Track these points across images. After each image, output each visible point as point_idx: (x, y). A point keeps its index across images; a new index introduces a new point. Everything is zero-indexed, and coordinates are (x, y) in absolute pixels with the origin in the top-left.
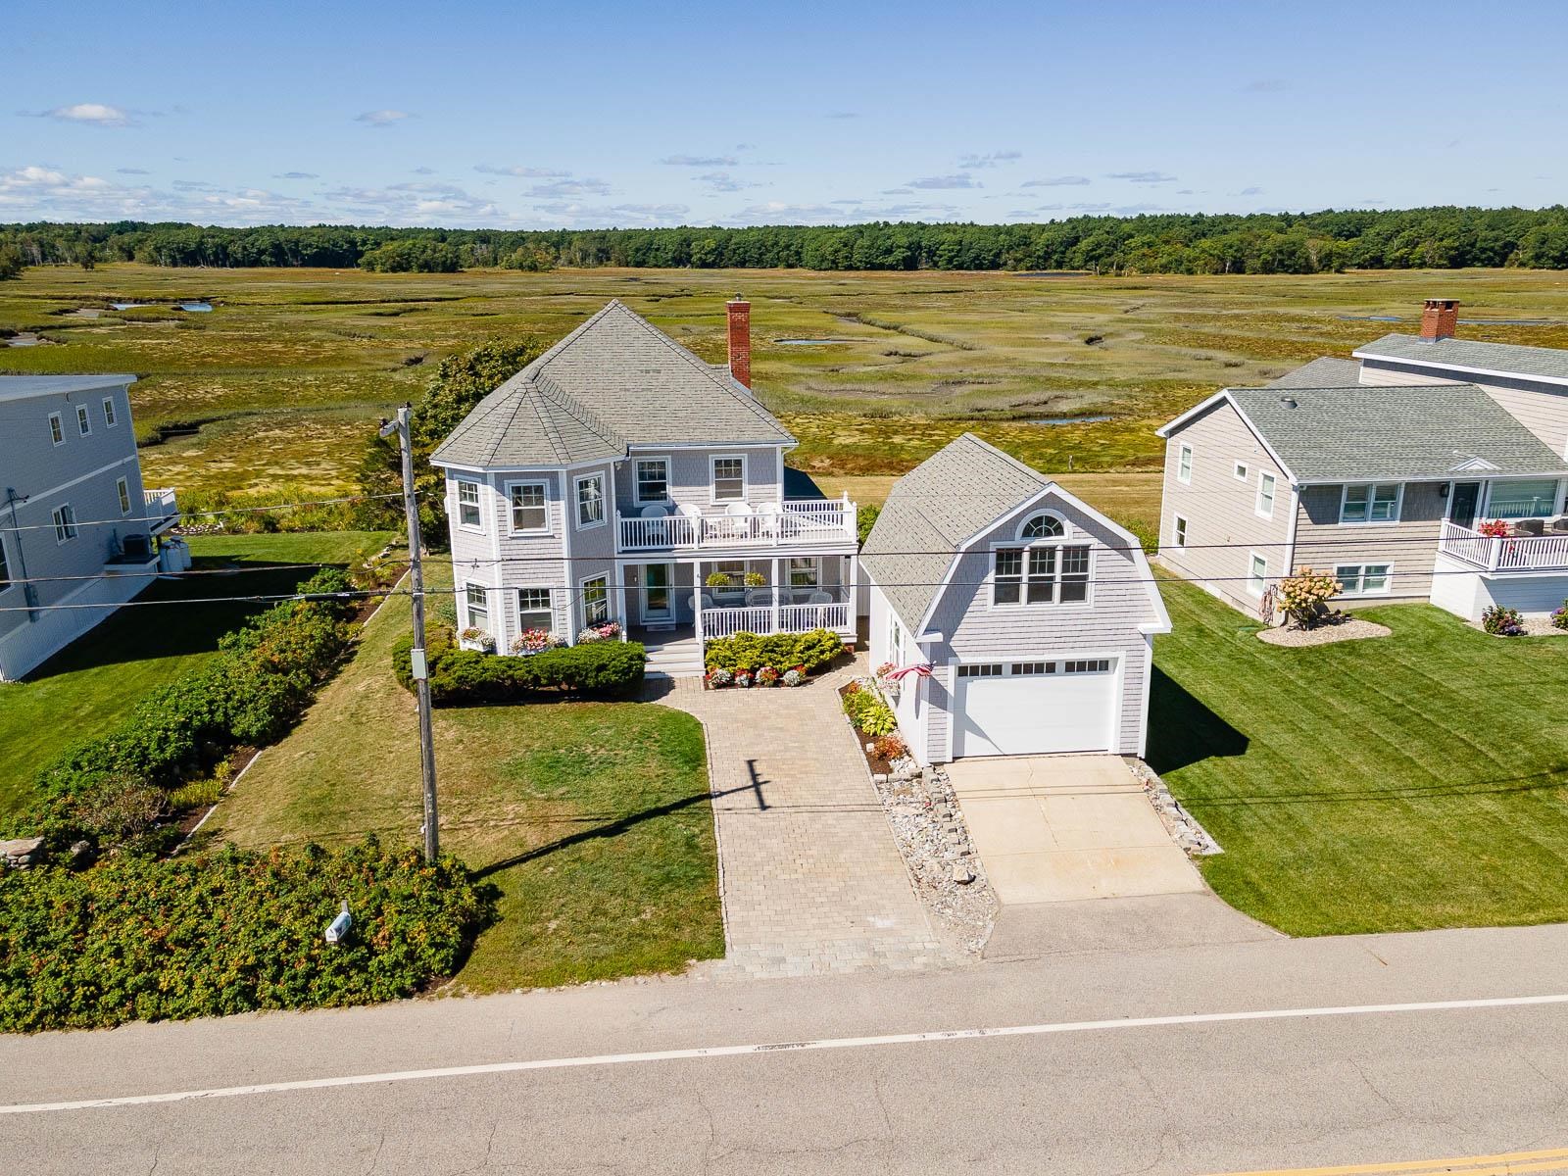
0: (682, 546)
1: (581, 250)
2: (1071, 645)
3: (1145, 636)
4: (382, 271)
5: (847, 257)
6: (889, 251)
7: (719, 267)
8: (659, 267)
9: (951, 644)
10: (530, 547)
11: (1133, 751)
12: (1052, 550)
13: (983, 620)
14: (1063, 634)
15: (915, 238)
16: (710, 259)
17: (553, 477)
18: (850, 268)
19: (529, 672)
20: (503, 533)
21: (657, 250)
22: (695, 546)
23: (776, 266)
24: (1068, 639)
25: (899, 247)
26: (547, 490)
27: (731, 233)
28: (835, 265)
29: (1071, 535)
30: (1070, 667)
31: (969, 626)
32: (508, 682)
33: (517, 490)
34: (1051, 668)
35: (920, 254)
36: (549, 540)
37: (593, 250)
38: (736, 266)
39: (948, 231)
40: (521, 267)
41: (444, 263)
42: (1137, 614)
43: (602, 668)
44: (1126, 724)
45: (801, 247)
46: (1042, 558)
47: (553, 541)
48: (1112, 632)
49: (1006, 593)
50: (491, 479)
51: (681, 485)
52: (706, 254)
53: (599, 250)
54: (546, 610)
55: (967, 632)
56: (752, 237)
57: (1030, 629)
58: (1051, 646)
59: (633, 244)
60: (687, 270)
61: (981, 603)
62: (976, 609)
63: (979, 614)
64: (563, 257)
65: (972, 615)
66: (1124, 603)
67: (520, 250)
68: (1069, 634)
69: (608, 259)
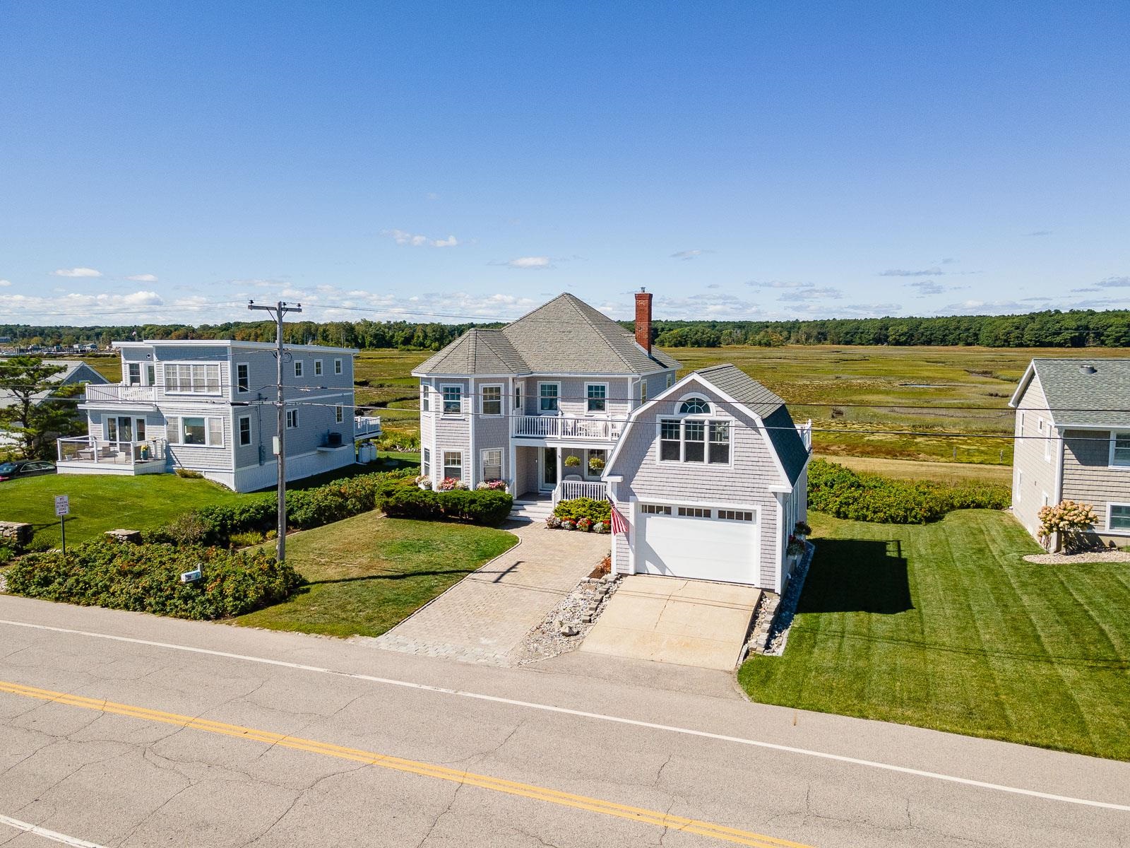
0: (551, 436)
1: (806, 333)
2: (718, 496)
3: (775, 494)
4: (669, 346)
5: (1018, 337)
6: (1058, 333)
7: (910, 345)
8: (863, 345)
9: (631, 486)
10: (452, 425)
11: (771, 587)
12: (702, 422)
13: (652, 471)
14: (712, 487)
15: (1083, 322)
16: (903, 339)
17: (466, 381)
18: (1021, 345)
19: (433, 499)
20: (437, 416)
21: (862, 333)
22: (559, 437)
23: (957, 344)
24: (716, 492)
25: (1067, 329)
26: (462, 391)
27: (920, 321)
28: (1007, 343)
29: (715, 413)
30: (723, 515)
31: (643, 474)
32: (422, 505)
33: (447, 390)
34: (707, 514)
35: (1088, 334)
36: (461, 422)
37: (815, 333)
38: (923, 344)
39: (1117, 316)
40: (760, 344)
41: (709, 341)
42: (769, 477)
43: (473, 502)
44: (765, 564)
45: (979, 330)
46: (694, 430)
47: (464, 422)
48: (749, 489)
49: (669, 452)
50: (433, 381)
51: (566, 401)
52: (900, 336)
53: (819, 333)
54: (459, 467)
55: (642, 478)
56: (937, 324)
57: (687, 481)
58: (703, 495)
59: (844, 329)
60: (885, 346)
61: (651, 458)
62: (648, 462)
63: (650, 466)
64: (793, 338)
65: (646, 466)
66: (757, 468)
67: (762, 333)
68: (717, 487)
69: (825, 339)
